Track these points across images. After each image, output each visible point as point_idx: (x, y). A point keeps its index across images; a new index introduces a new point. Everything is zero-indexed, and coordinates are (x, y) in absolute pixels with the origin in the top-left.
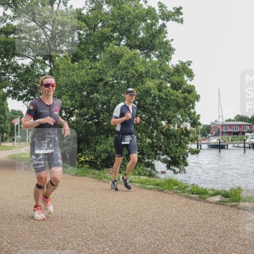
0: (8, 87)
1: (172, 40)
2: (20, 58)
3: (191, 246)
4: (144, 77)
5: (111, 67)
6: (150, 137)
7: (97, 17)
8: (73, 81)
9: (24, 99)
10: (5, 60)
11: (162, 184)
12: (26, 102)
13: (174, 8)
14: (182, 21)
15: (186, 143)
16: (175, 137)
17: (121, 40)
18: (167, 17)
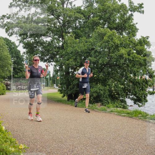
0: (38, 55)
1: (137, 23)
2: (45, 37)
3: (151, 153)
4: (119, 47)
5: (99, 41)
6: (123, 84)
7: (90, 11)
8: (76, 50)
9: (48, 61)
10: (36, 38)
11: (131, 113)
12: (49, 63)
13: (138, 4)
14: (143, 12)
15: (147, 87)
16: (139, 84)
17: (105, 25)
18: (134, 9)
